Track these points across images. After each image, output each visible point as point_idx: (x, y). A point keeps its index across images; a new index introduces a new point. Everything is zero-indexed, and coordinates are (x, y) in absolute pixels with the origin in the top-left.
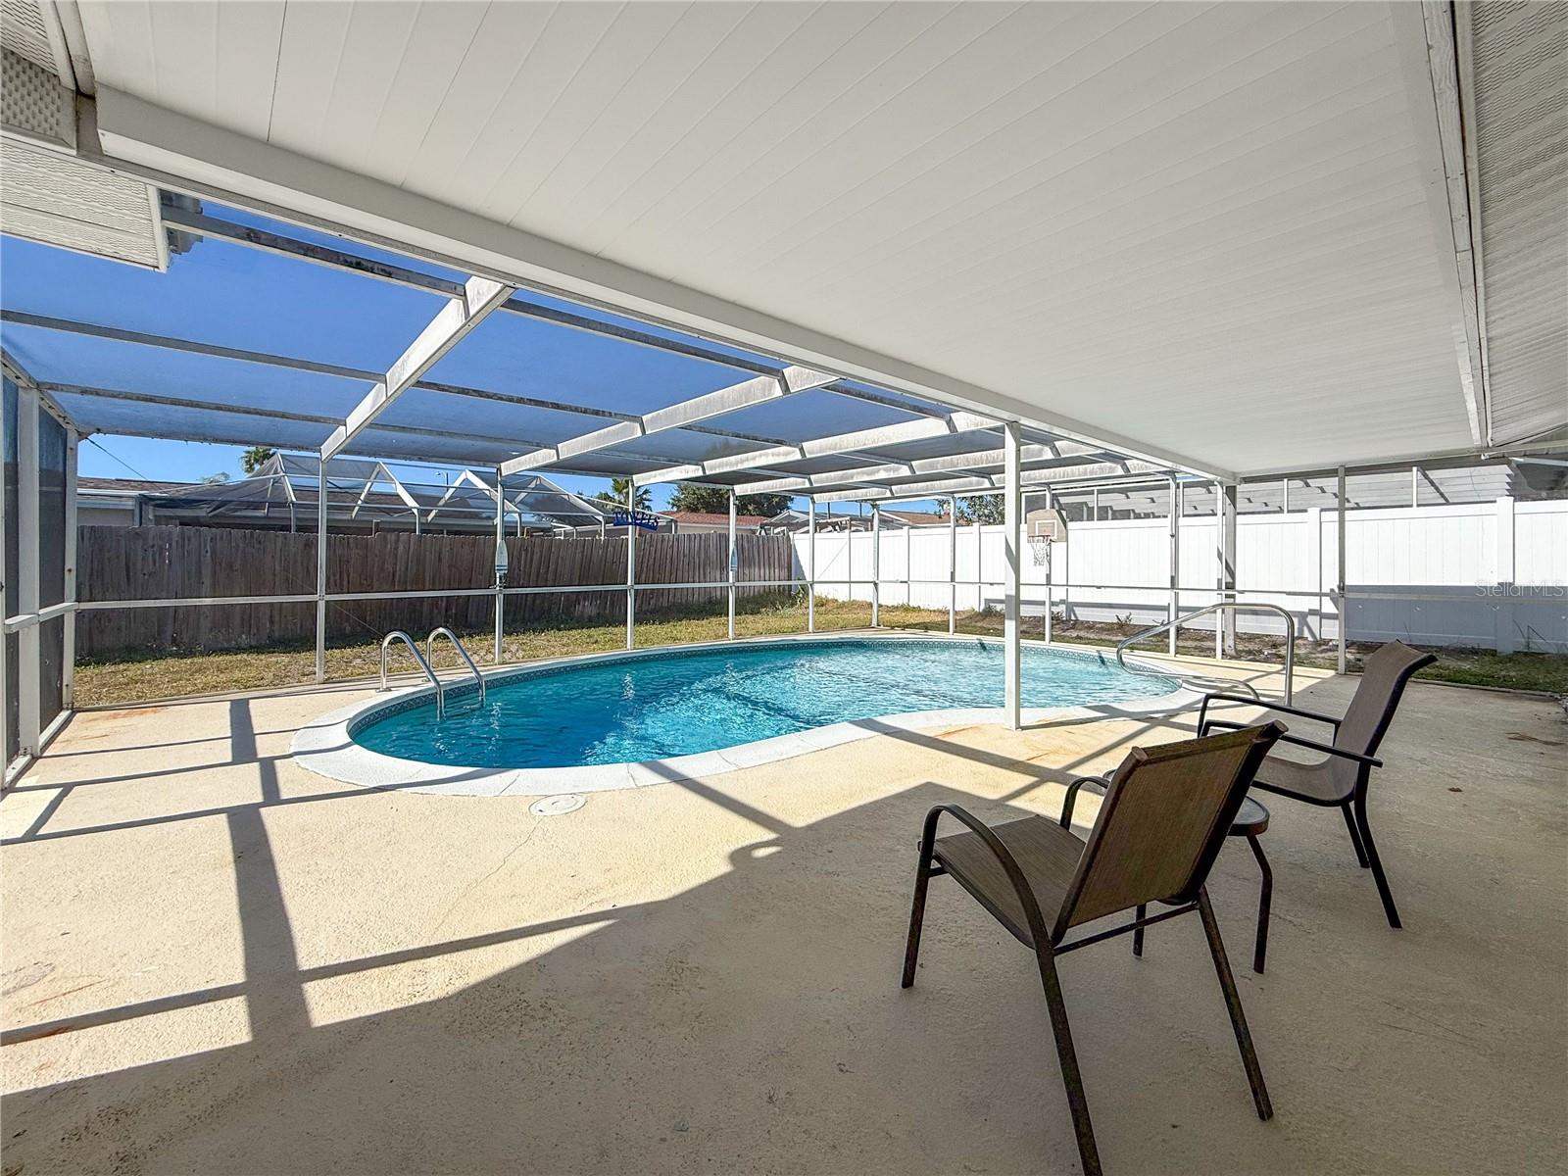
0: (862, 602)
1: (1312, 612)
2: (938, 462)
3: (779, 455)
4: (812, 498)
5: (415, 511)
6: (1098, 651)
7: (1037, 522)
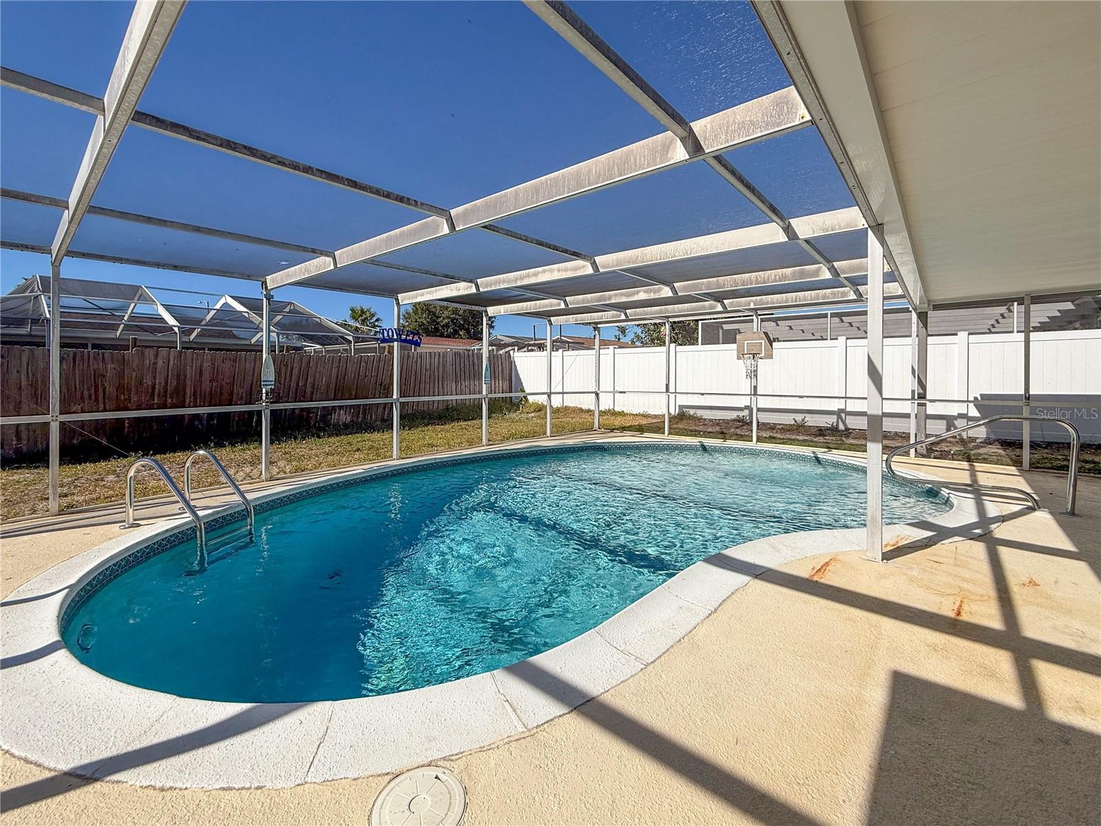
0: (574, 407)
1: (961, 416)
2: (702, 284)
3: (566, 270)
4: (550, 321)
5: (176, 329)
6: (814, 453)
7: (746, 342)
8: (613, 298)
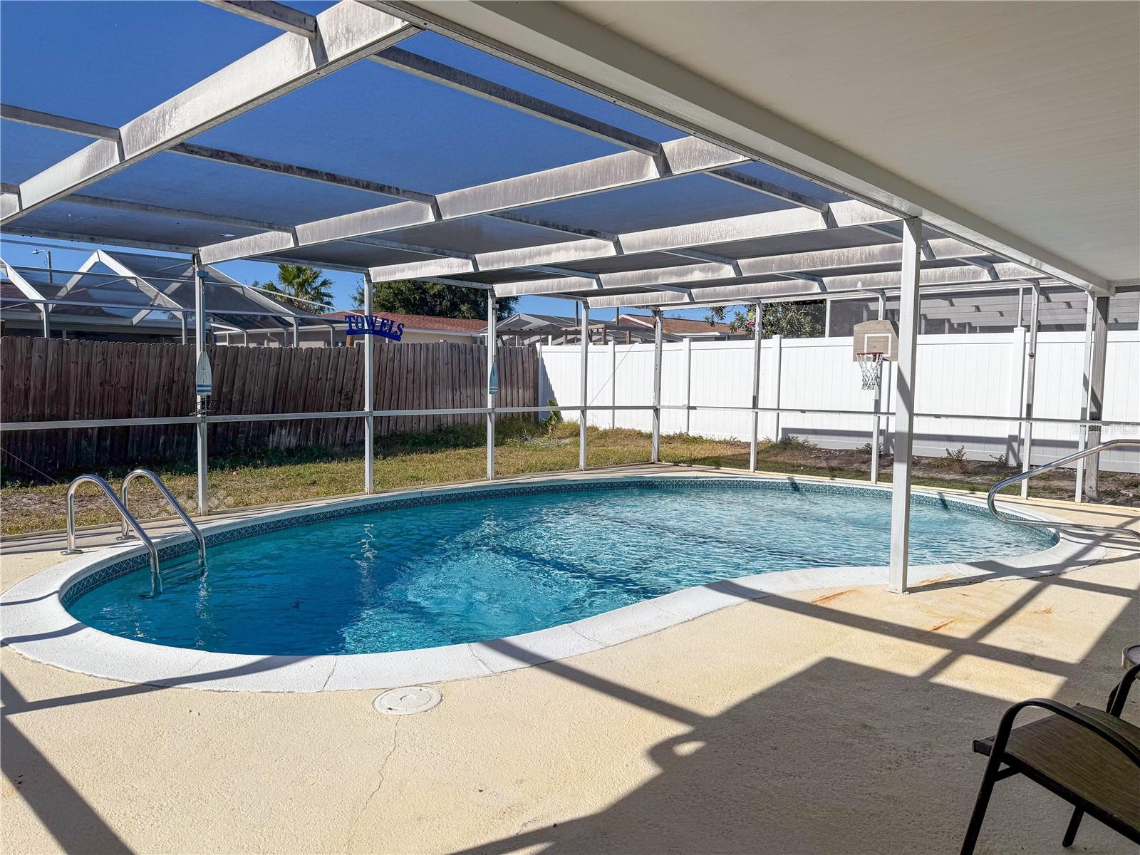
0: (629, 430)
2: (773, 261)
3: (584, 249)
4: (586, 303)
5: (41, 306)
6: (940, 494)
7: (866, 336)
8: (660, 277)
